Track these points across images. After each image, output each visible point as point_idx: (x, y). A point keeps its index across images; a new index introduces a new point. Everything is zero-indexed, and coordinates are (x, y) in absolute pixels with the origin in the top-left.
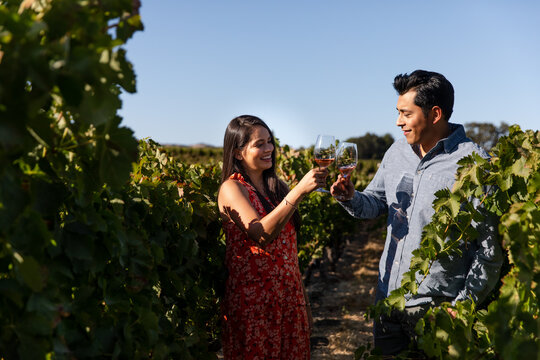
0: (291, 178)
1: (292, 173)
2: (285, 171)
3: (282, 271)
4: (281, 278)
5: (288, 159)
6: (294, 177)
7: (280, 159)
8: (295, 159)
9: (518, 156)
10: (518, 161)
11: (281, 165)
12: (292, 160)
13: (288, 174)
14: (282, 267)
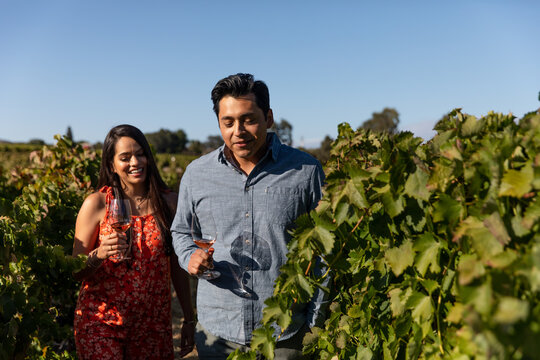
0: (85, 186)
1: (87, 179)
2: (78, 176)
3: (129, 299)
4: (126, 305)
5: (82, 162)
6: (89, 185)
7: (72, 162)
8: (90, 162)
9: (411, 168)
10: (412, 176)
11: (73, 169)
12: (87, 163)
13: (82, 180)
14: (130, 294)
